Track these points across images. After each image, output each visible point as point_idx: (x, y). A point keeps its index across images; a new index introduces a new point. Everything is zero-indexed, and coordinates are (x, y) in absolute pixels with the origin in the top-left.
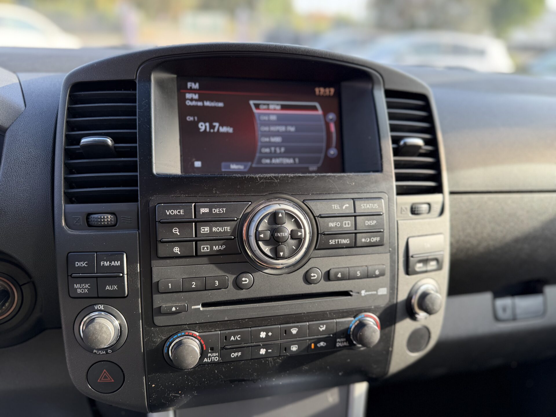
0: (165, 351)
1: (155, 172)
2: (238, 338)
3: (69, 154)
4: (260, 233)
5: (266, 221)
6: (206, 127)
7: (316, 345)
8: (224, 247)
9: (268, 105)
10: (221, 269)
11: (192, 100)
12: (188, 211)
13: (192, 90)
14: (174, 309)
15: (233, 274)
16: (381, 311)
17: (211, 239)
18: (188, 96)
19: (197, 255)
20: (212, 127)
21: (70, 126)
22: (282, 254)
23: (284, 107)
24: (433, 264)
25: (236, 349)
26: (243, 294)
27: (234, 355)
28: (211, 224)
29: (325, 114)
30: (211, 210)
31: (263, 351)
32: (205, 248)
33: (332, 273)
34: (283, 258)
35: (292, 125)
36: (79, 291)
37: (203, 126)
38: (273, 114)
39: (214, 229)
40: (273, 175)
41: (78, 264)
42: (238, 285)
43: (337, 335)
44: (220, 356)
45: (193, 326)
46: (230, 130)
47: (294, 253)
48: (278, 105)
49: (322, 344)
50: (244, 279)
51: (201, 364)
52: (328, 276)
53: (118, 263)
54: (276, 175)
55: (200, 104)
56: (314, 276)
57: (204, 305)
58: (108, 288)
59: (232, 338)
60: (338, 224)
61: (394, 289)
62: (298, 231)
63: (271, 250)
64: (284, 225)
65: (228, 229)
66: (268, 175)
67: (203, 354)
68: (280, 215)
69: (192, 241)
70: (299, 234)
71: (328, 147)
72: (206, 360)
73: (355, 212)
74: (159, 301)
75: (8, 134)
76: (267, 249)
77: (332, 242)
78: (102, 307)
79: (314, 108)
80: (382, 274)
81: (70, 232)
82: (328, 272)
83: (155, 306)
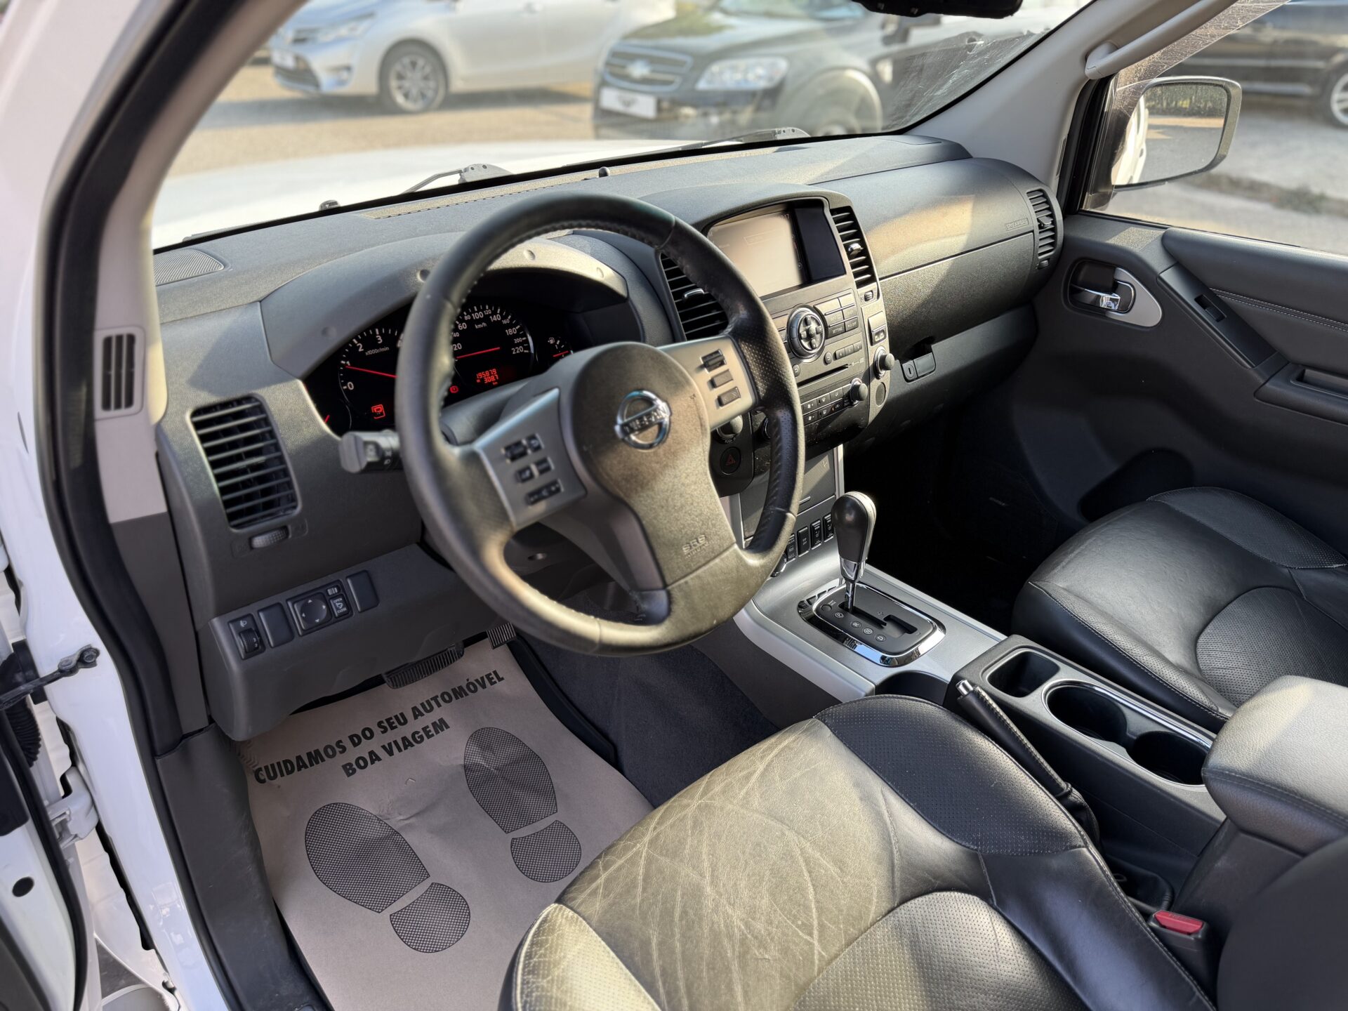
4: (800, 334)
5: (802, 325)
7: (834, 408)
16: (864, 374)
22: (814, 346)
24: (881, 335)
33: (837, 353)
34: (815, 349)
43: (843, 398)
47: (819, 344)
49: (837, 406)
52: (835, 357)
56: (828, 358)
61: (867, 358)
62: (818, 328)
64: (812, 325)
73: (841, 306)
75: (630, 301)
77: (834, 332)
80: (861, 348)
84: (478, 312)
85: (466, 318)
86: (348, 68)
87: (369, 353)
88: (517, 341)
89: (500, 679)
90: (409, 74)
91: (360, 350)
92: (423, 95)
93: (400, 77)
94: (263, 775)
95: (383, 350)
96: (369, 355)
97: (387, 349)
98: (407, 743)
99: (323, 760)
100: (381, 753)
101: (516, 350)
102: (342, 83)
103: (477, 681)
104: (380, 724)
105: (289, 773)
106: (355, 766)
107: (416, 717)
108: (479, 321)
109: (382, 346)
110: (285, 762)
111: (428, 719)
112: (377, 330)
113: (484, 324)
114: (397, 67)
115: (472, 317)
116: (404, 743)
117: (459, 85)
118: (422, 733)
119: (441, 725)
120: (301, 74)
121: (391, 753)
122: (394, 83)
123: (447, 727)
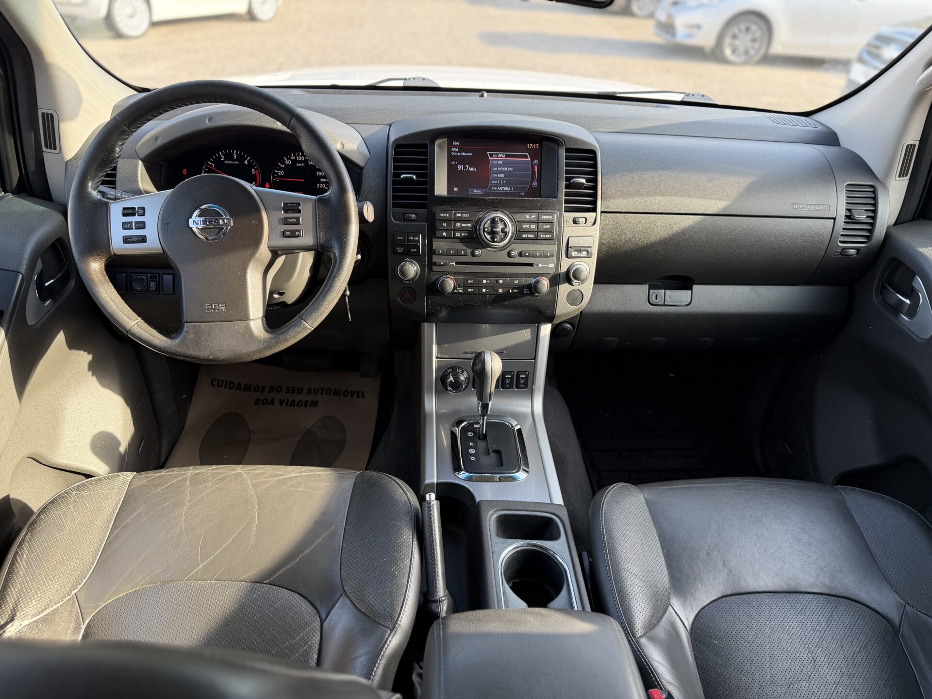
0: (437, 284)
1: (435, 194)
2: (472, 281)
3: (395, 182)
4: (485, 228)
5: (489, 222)
6: (461, 167)
7: (512, 291)
8: (467, 234)
9: (498, 154)
10: (465, 246)
11: (455, 152)
12: (450, 215)
13: (455, 146)
14: (442, 263)
15: (471, 249)
16: (550, 276)
17: (461, 230)
18: (453, 149)
19: (454, 238)
20: (465, 168)
21: (395, 168)
22: (496, 240)
23: (507, 156)
24: (584, 254)
25: (471, 287)
26: (475, 260)
27: (470, 290)
28: (461, 222)
29: (532, 160)
30: (462, 215)
31: (484, 290)
32: (458, 234)
33: (523, 253)
34: (496, 242)
35: (511, 167)
36: (398, 251)
37: (460, 167)
38: (500, 160)
39: (463, 225)
40: (495, 198)
41: (399, 238)
42: (473, 255)
43: (524, 287)
44: (463, 290)
45: (450, 273)
46: (475, 170)
47: (502, 240)
48: (504, 154)
49: (516, 290)
50: (476, 252)
51: (453, 293)
52: (520, 254)
53: (417, 239)
54: (497, 198)
55: (459, 154)
56: (513, 253)
57: (457, 263)
58: (412, 250)
59: (469, 281)
60: (528, 226)
61: (558, 264)
62: (504, 229)
63: (490, 238)
64: (498, 225)
65: (470, 225)
66: (492, 198)
67: (455, 288)
68: (496, 219)
69: (452, 230)
70: (506, 230)
71: (532, 181)
72: (455, 291)
73: (538, 220)
74: (435, 259)
75: (364, 170)
76: (488, 237)
77: (524, 236)
78: (408, 259)
79: (526, 157)
80: (552, 256)
81: (395, 222)
82: (521, 252)
83: (433, 261)
84: (301, 156)
85: (292, 158)
86: (698, 27)
87: (227, 162)
88: (322, 180)
89: (363, 397)
90: (741, 36)
91: (222, 159)
92: (747, 52)
93: (735, 37)
94: (215, 383)
95: (235, 162)
96: (227, 164)
97: (238, 163)
98: (293, 404)
99: (250, 391)
100: (277, 402)
101: (320, 186)
102: (690, 36)
103: (351, 392)
104: (288, 388)
105: (230, 388)
106: (261, 402)
107: (307, 393)
108: (301, 162)
109: (235, 160)
110: (231, 382)
111: (312, 398)
112: (235, 151)
113: (303, 165)
114: (735, 30)
115: (296, 158)
116: (291, 402)
117: (777, 48)
118: (304, 403)
119: (314, 404)
120: (668, 28)
121: (281, 404)
122: (728, 40)
123: (317, 406)
